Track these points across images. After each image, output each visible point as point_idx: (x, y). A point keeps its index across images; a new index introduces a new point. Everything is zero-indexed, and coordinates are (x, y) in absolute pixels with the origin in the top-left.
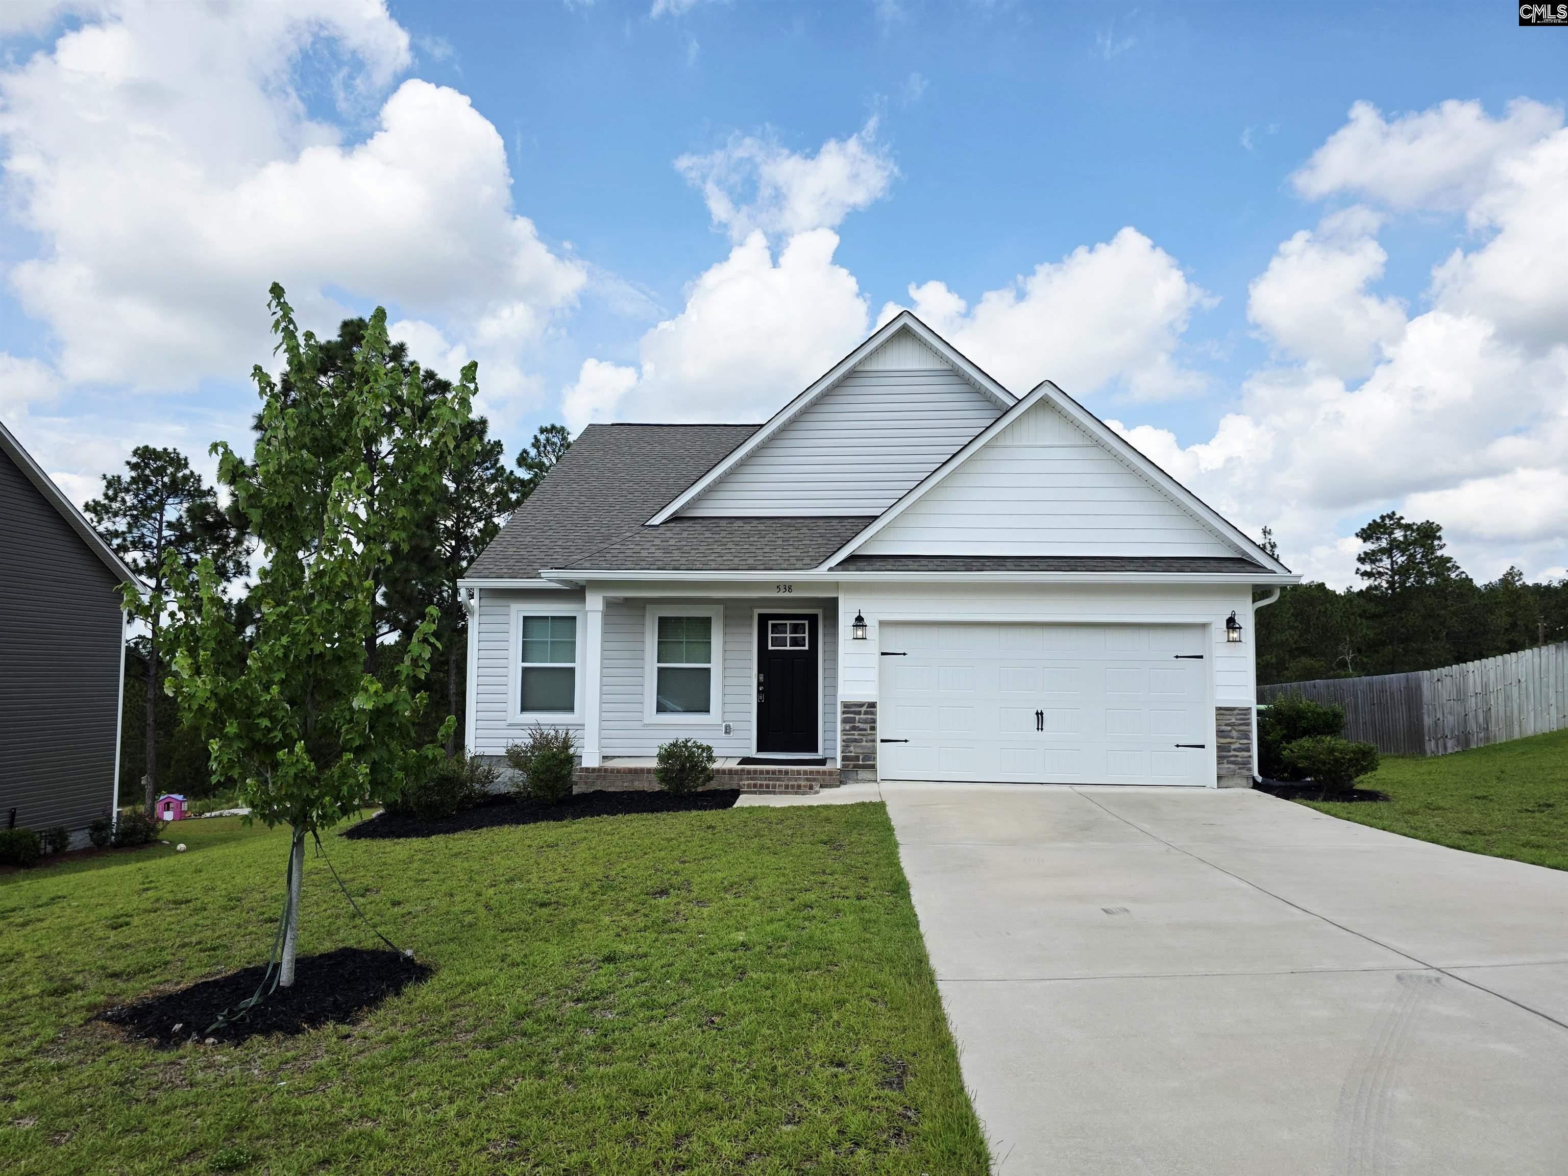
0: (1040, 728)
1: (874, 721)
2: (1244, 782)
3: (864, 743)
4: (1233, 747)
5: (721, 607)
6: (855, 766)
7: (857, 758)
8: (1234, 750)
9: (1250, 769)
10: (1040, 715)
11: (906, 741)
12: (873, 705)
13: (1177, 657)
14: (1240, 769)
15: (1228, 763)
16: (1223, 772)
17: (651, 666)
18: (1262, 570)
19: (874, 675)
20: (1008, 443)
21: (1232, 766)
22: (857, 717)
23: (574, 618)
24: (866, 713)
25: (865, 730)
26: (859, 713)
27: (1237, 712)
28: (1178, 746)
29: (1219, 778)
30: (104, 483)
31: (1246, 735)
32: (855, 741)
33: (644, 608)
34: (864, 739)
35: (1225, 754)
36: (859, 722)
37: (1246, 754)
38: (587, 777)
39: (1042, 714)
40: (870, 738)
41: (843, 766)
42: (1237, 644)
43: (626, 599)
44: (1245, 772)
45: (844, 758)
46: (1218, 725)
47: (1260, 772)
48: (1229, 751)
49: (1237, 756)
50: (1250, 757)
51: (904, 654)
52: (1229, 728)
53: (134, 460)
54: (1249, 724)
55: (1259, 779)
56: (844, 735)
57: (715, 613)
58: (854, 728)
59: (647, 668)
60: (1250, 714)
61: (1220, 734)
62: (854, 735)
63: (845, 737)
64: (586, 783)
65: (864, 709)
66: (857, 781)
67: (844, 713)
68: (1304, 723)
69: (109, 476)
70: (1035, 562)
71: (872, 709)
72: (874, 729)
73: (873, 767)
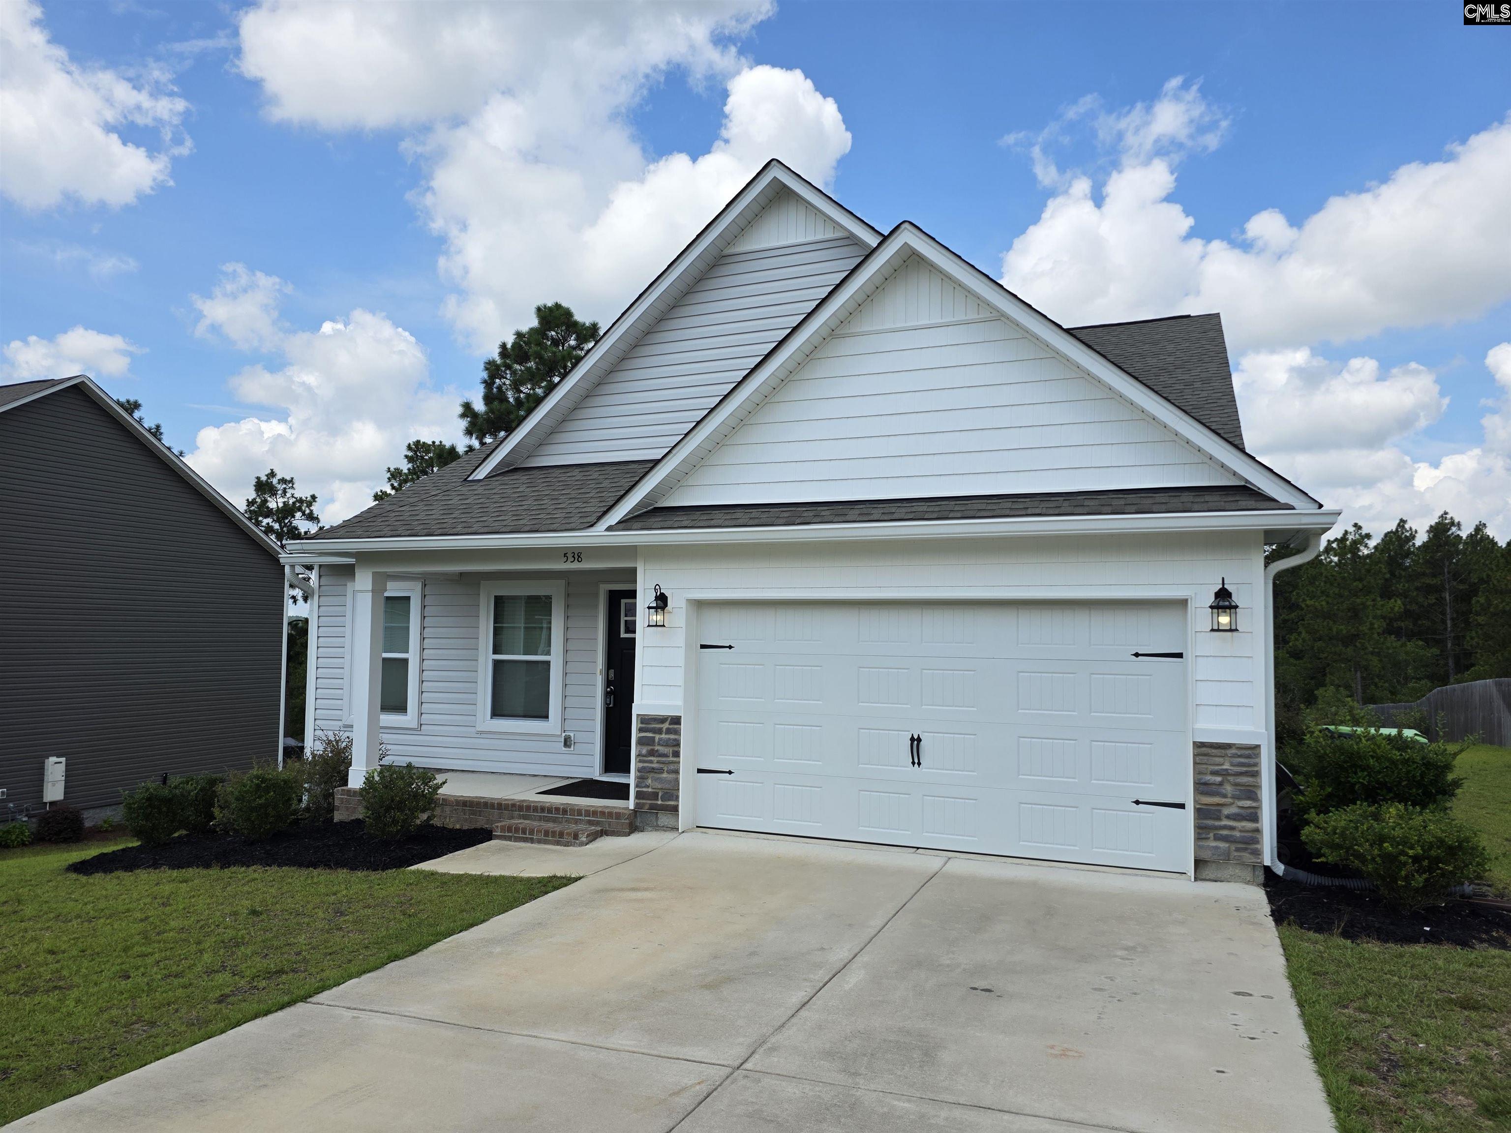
0: (916, 761)
1: (678, 745)
2: (1248, 874)
3: (665, 775)
4: (1226, 811)
5: (562, 583)
6: (652, 807)
7: (655, 796)
8: (1228, 817)
9: (1257, 853)
10: (916, 742)
11: (730, 773)
12: (677, 720)
13: (1137, 655)
14: (1237, 850)
15: (1217, 838)
16: (1206, 855)
17: (486, 658)
18: (1272, 504)
19: (678, 677)
20: (866, 328)
21: (1223, 845)
22: (657, 737)
23: (408, 598)
24: (668, 731)
25: (666, 756)
26: (660, 731)
27: (1233, 751)
28: (1137, 802)
29: (1199, 863)
30: (389, 475)
31: (1252, 793)
32: (653, 770)
33: (479, 584)
34: (666, 769)
35: (1210, 822)
36: (659, 744)
37: (1249, 825)
38: (348, 801)
39: (919, 740)
40: (672, 767)
41: (637, 805)
42: (1235, 634)
43: (461, 574)
44: (1247, 857)
45: (639, 795)
46: (1197, 772)
47: (1281, 857)
48: (1219, 819)
49: (1232, 828)
50: (1258, 831)
51: (730, 647)
52: (1219, 779)
53: (410, 454)
54: (1256, 774)
55: (1280, 869)
56: (640, 761)
57: (555, 590)
58: (652, 753)
59: (481, 659)
60: (1258, 755)
61: (1202, 788)
62: (651, 762)
63: (641, 765)
64: (347, 809)
65: (666, 726)
66: (657, 828)
67: (640, 730)
68: (1362, 778)
69: (392, 469)
70: (892, 508)
71: (676, 726)
72: (677, 754)
73: (675, 809)
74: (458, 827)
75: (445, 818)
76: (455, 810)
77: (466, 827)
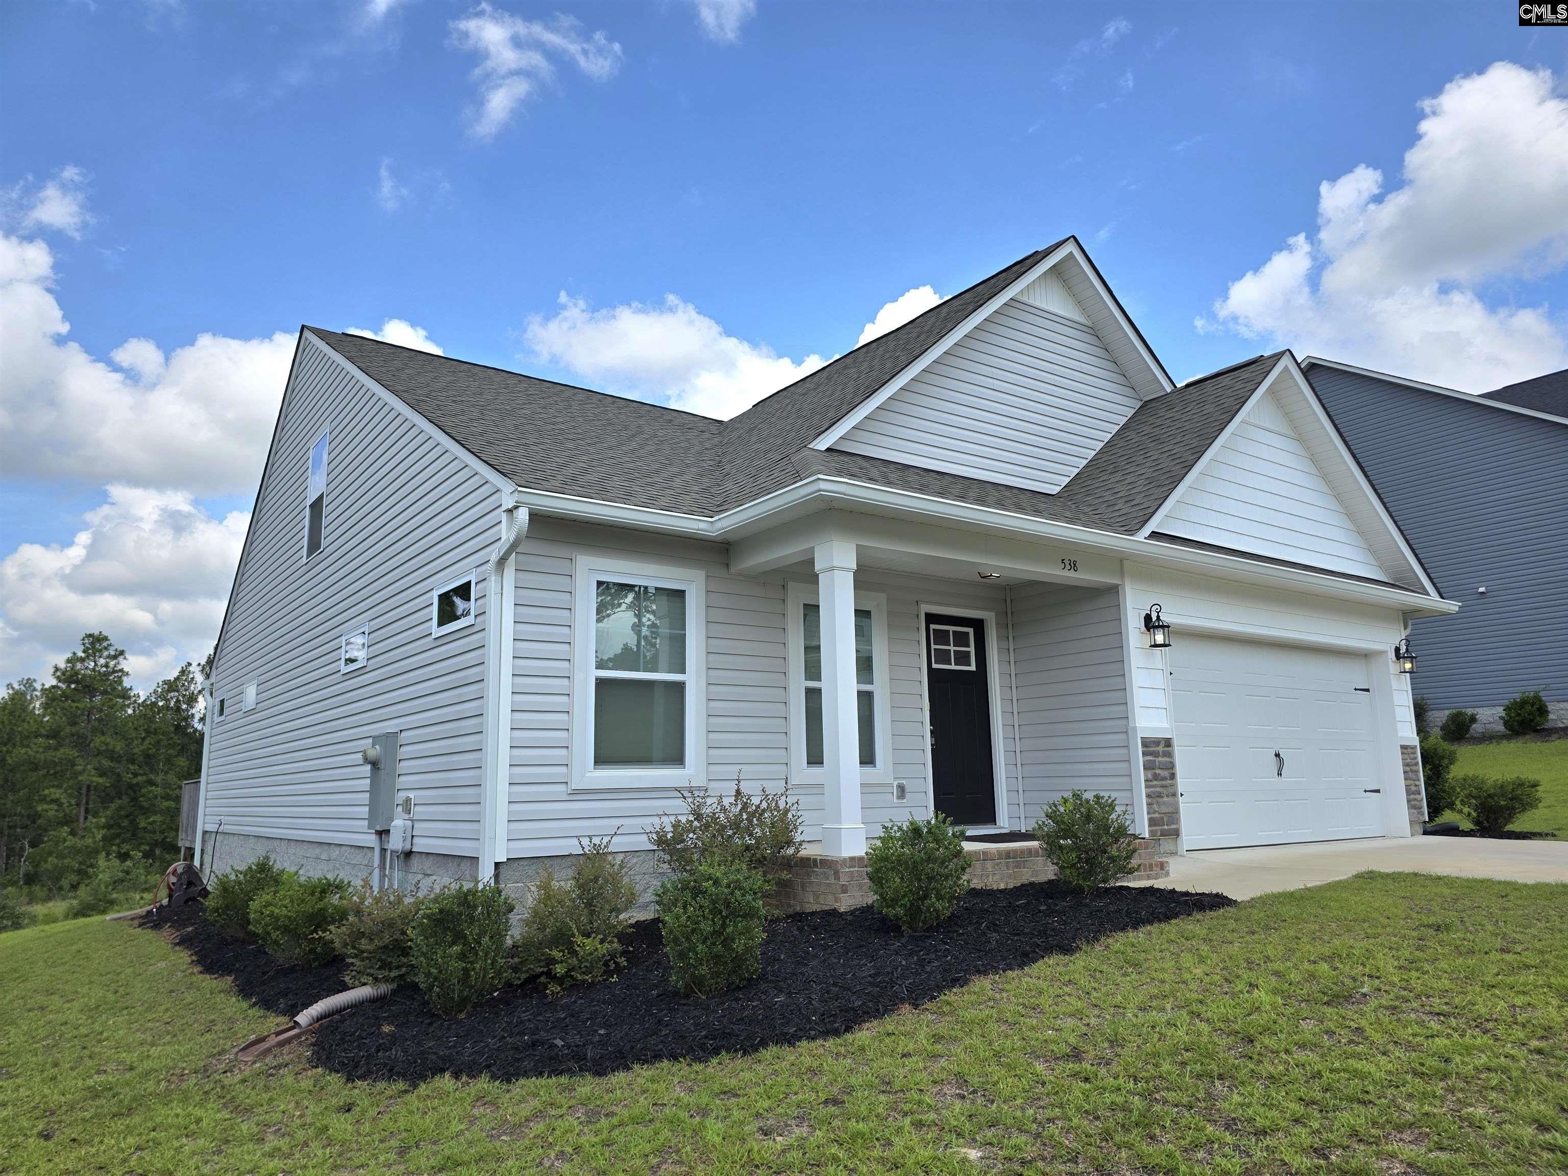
1: (1174, 767)
3: (1165, 799)
4: (1412, 789)
5: (884, 597)
6: (1161, 833)
7: (1162, 821)
8: (1413, 793)
9: (1423, 814)
12: (1168, 743)
13: (1356, 689)
14: (1418, 814)
15: (1412, 807)
16: (1412, 818)
17: (798, 686)
19: (1164, 699)
21: (1414, 811)
22: (1157, 760)
23: (682, 593)
24: (1164, 754)
25: (1167, 779)
26: (1158, 754)
27: (1410, 750)
28: (1365, 791)
29: (1411, 824)
31: (1417, 776)
32: (1157, 795)
33: (784, 586)
34: (1168, 792)
36: (1159, 768)
37: (1419, 797)
39: (1279, 755)
40: (1172, 790)
41: (1151, 832)
44: (1421, 817)
45: (1151, 822)
46: (1403, 766)
48: (1411, 795)
49: (1415, 800)
50: (1421, 800)
52: (1408, 768)
54: (1417, 764)
56: (1148, 787)
57: (875, 606)
58: (1154, 777)
59: (792, 687)
60: (1416, 752)
61: (1405, 775)
62: (1156, 786)
63: (1149, 790)
65: (1160, 748)
67: (1145, 755)
71: (1168, 749)
72: (1173, 776)
73: (1176, 833)
74: (1002, 886)
75: (988, 877)
76: (998, 865)
77: (1011, 886)
